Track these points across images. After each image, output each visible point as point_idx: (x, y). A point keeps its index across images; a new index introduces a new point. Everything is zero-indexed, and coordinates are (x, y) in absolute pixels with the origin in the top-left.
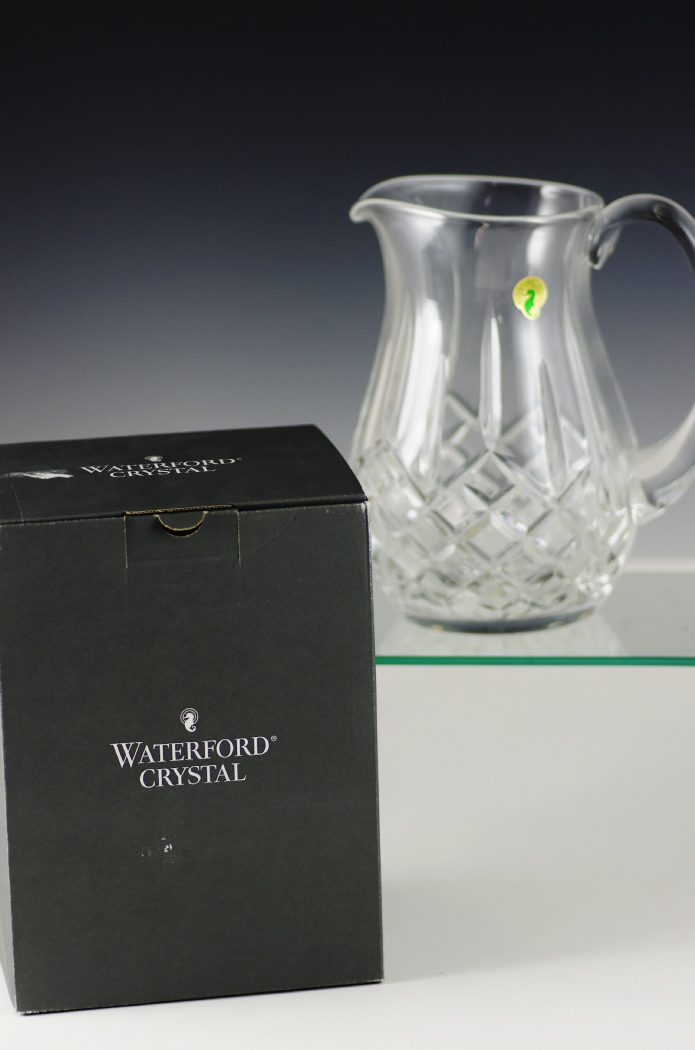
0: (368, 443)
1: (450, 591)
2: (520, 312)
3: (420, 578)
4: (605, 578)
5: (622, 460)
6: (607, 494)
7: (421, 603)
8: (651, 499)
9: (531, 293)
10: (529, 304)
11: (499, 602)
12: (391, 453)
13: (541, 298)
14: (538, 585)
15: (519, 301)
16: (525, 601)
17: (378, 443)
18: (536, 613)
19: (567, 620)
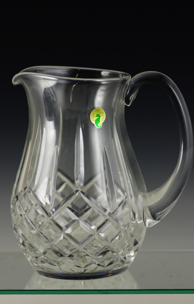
0: (20, 188)
1: (60, 259)
2: (93, 125)
3: (45, 253)
4: (132, 254)
5: (140, 197)
6: (134, 214)
7: (46, 265)
8: (154, 217)
9: (98, 116)
10: (98, 121)
11: (83, 265)
12: (31, 193)
13: (103, 118)
14: (101, 257)
15: (93, 119)
16: (95, 263)
17: (25, 188)
18: (100, 269)
19: (115, 273)
